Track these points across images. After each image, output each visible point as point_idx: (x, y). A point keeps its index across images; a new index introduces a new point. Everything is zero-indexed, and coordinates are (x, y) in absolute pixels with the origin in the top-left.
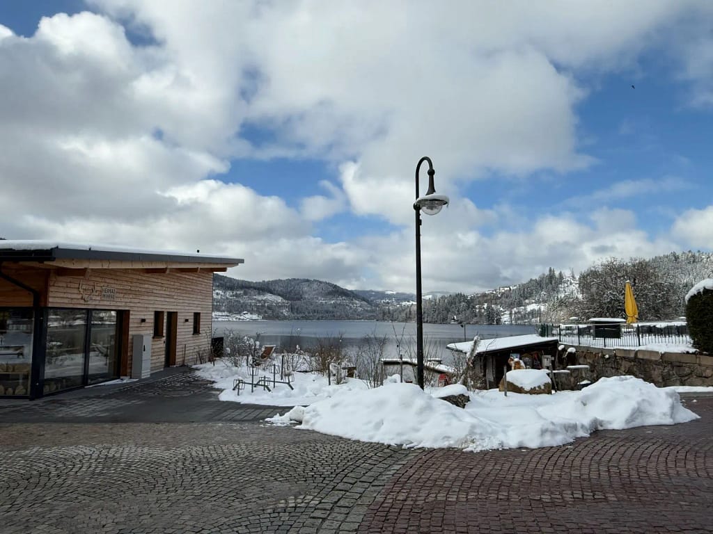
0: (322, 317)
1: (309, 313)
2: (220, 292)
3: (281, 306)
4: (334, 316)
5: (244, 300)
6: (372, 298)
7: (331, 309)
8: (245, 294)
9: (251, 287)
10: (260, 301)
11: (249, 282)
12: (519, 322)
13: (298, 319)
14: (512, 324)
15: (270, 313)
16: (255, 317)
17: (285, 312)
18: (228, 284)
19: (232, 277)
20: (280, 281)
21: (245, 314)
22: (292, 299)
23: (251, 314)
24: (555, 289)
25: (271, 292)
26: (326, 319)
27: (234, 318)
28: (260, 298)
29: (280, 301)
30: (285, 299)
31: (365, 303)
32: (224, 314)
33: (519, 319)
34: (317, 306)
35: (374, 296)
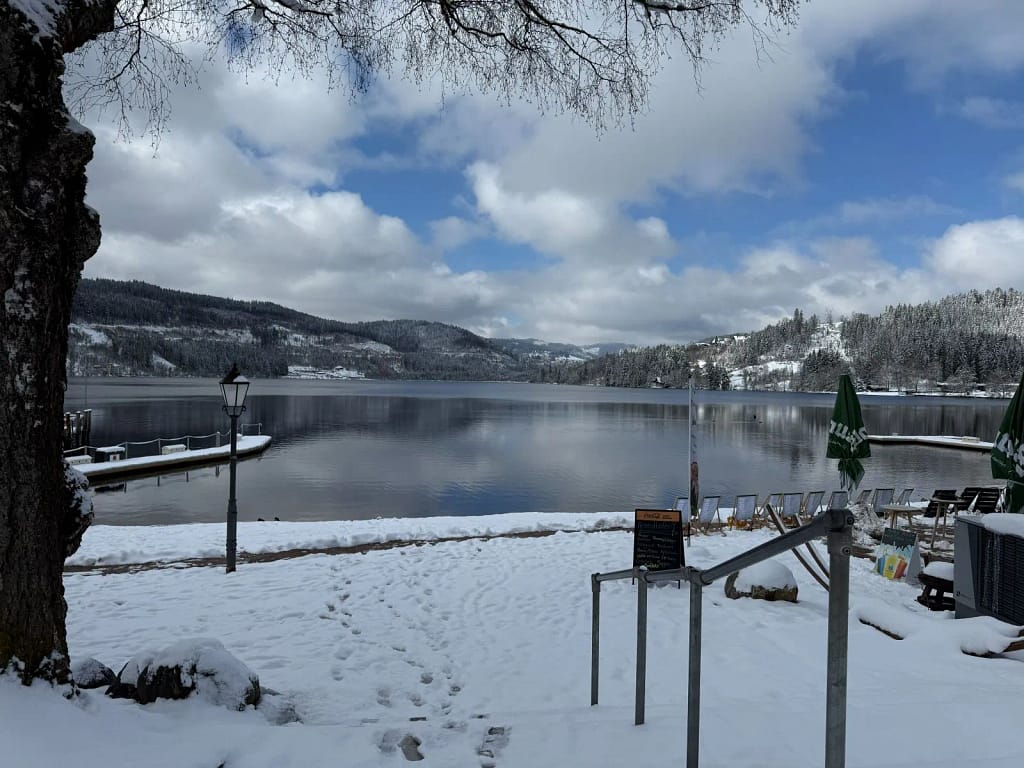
0: (450, 376)
1: (431, 370)
2: (300, 337)
3: (388, 359)
4: (468, 375)
5: (336, 349)
6: (515, 350)
7: (461, 365)
8: (337, 340)
9: (346, 331)
10: (359, 352)
11: (342, 323)
12: (757, 387)
13: (417, 378)
14: (746, 390)
15: (376, 369)
16: (353, 374)
17: (396, 367)
18: (311, 326)
19: (316, 315)
20: (385, 322)
21: (338, 369)
22: (404, 349)
23: (348, 370)
24: (806, 341)
25: (374, 338)
26: (457, 378)
27: (324, 375)
28: (359, 346)
29: (388, 351)
30: (396, 349)
31: (509, 358)
32: (308, 369)
33: (755, 383)
34: (441, 360)
35: (518, 347)
